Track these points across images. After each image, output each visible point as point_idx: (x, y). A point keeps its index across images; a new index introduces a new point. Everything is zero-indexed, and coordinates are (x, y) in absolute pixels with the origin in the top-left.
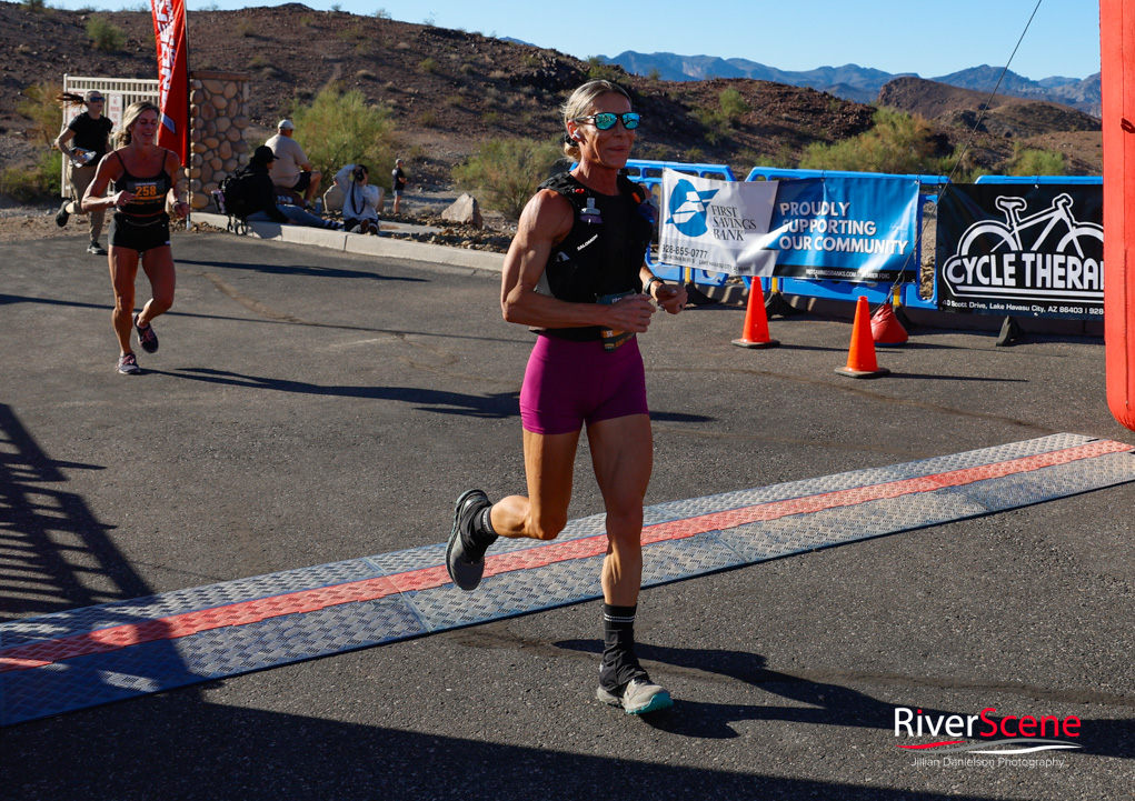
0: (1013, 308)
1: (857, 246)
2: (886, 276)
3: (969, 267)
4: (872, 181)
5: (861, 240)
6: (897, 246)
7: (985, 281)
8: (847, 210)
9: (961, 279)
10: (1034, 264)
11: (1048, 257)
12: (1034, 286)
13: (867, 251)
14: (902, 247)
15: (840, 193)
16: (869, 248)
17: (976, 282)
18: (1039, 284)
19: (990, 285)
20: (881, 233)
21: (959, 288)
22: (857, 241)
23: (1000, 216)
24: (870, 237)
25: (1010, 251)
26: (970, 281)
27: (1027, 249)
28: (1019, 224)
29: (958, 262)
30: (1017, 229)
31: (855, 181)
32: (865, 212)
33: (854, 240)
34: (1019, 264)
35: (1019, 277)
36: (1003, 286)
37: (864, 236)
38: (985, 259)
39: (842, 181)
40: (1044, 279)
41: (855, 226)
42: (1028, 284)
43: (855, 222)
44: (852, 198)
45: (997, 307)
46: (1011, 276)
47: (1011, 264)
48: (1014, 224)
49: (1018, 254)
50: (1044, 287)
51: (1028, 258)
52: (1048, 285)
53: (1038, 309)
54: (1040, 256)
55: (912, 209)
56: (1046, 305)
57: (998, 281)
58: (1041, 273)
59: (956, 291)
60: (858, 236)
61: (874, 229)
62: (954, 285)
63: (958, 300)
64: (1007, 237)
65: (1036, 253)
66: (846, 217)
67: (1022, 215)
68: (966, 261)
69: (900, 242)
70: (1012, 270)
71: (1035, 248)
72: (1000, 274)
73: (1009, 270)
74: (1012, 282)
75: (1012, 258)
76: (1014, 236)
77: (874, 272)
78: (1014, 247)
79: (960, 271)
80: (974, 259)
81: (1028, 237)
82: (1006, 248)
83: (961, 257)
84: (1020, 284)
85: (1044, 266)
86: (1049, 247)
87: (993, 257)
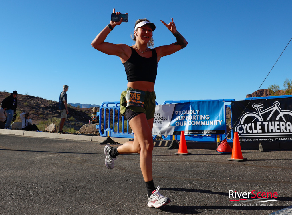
0: (262, 140)
1: (204, 123)
2: (215, 132)
3: (244, 128)
4: (207, 102)
5: (204, 121)
6: (218, 122)
7: (251, 132)
8: (199, 112)
9: (242, 132)
10: (268, 125)
11: (273, 122)
12: (268, 132)
13: (207, 124)
14: (220, 122)
15: (196, 106)
16: (207, 123)
17: (247, 132)
18: (270, 131)
19: (252, 133)
20: (212, 119)
21: (241, 134)
22: (203, 122)
23: (254, 110)
24: (207, 120)
25: (259, 121)
26: (245, 132)
27: (265, 120)
28: (261, 112)
29: (240, 126)
30: (260, 114)
31: (201, 103)
32: (205, 112)
33: (202, 121)
34: (263, 126)
36: (257, 133)
37: (205, 120)
38: (250, 124)
39: (197, 103)
40: (272, 130)
41: (202, 117)
42: (266, 131)
43: (202, 116)
44: (200, 108)
45: (255, 140)
46: (260, 129)
47: (259, 125)
48: (260, 112)
49: (262, 122)
50: (272, 132)
51: (265, 123)
52: (274, 131)
53: (271, 140)
54: (270, 122)
55: (222, 110)
56: (273, 138)
57: (256, 131)
58: (271, 128)
59: (240, 135)
60: (203, 120)
61: (209, 117)
62: (240, 134)
63: (241, 138)
64: (257, 117)
65: (268, 121)
66: (199, 114)
67: (262, 109)
68: (243, 125)
69: (219, 121)
70: (260, 127)
71: (268, 119)
72: (256, 129)
73: (259, 127)
74: (261, 131)
75: (260, 123)
76: (260, 116)
77: (210, 131)
78: (260, 120)
79: (241, 129)
80: (246, 125)
81: (265, 116)
82: (257, 120)
83: (241, 124)
85: (272, 125)
86: (273, 119)
87: (253, 124)
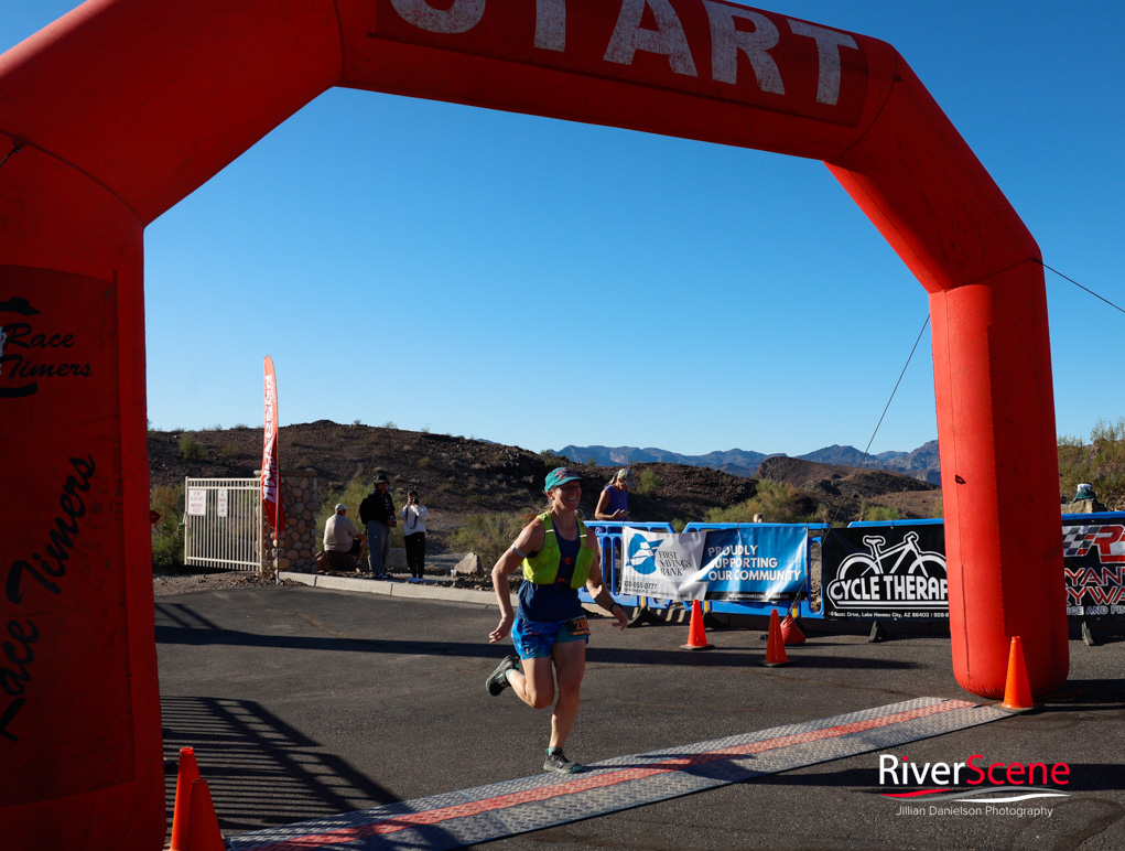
0: (879, 615)
1: (765, 576)
2: (787, 596)
3: (846, 588)
4: (774, 529)
5: (767, 572)
6: (793, 574)
7: (858, 597)
8: (756, 551)
9: (840, 597)
10: (892, 583)
11: (903, 577)
12: (893, 599)
13: (772, 579)
14: (797, 575)
15: (751, 538)
16: (773, 576)
17: (851, 598)
18: (897, 597)
19: (861, 600)
20: (781, 565)
21: (839, 603)
22: (764, 573)
23: (867, 550)
24: (773, 569)
25: (874, 575)
26: (847, 597)
27: (887, 572)
28: (880, 555)
29: (838, 584)
30: (879, 559)
31: (761, 530)
32: (769, 550)
33: (761, 572)
34: (882, 584)
35: (882, 593)
36: (871, 600)
37: (769, 568)
38: (857, 581)
39: (751, 530)
40: (900, 594)
41: (762, 562)
42: (889, 597)
43: (762, 559)
44: (759, 542)
45: (867, 615)
46: (876, 592)
47: (876, 584)
48: (877, 555)
49: (881, 576)
50: (900, 599)
51: (888, 579)
52: (903, 598)
53: (897, 615)
54: (896, 577)
55: (803, 548)
56: (902, 612)
57: (868, 597)
58: (898, 589)
59: (838, 605)
60: (764, 569)
61: (776, 563)
62: (835, 601)
63: (839, 611)
64: (872, 565)
65: (893, 575)
66: (755, 556)
67: (882, 548)
68: (843, 583)
69: (796, 572)
70: (877, 588)
71: (892, 571)
72: (868, 591)
73: (875, 588)
74: (877, 596)
75: (876, 579)
76: (877, 564)
77: (778, 594)
78: (877, 572)
79: (839, 590)
80: (849, 581)
81: (887, 564)
82: (872, 573)
83: (839, 581)
84: (883, 598)
85: (900, 584)
86: (903, 571)
87: (863, 579)
